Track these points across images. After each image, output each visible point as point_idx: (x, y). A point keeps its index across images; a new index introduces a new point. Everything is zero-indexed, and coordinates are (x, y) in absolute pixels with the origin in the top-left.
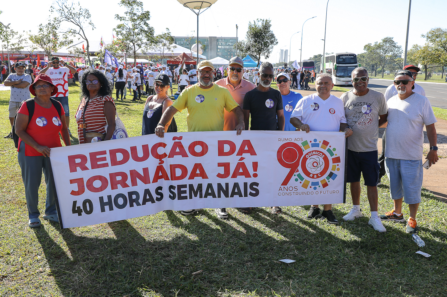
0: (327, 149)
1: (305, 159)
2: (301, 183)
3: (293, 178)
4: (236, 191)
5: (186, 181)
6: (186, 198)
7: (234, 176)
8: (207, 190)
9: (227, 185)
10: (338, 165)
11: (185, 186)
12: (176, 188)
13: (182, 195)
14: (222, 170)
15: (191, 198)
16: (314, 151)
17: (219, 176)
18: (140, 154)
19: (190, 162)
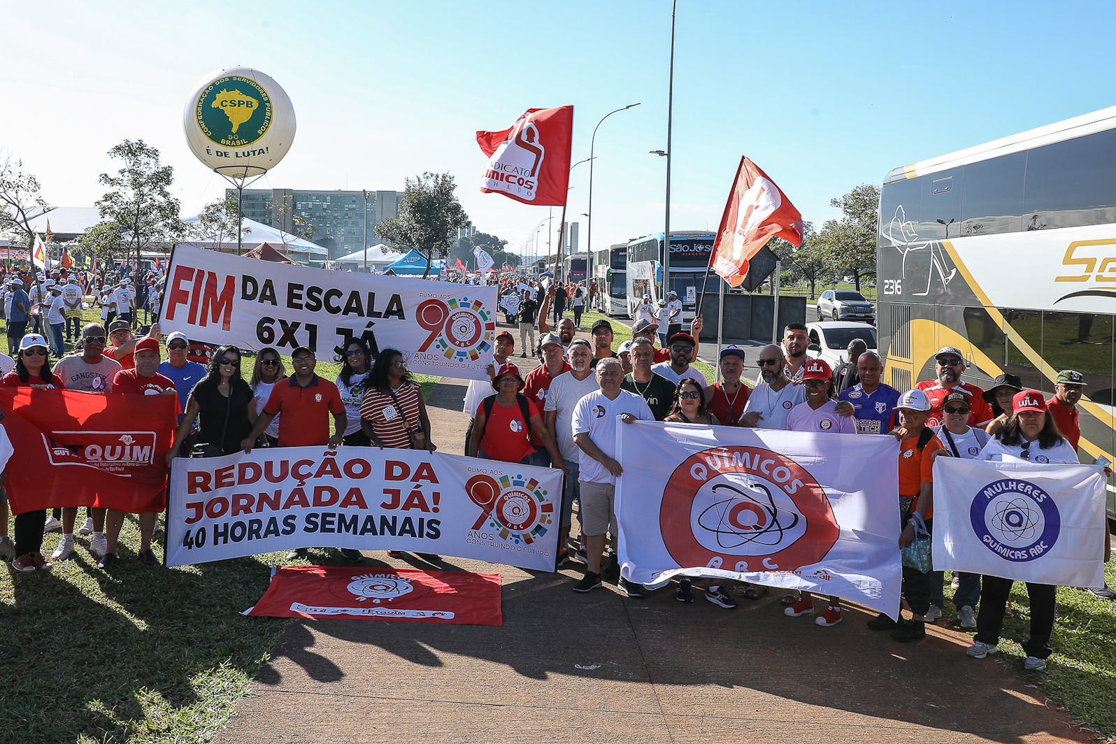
0: (535, 490)
1: (503, 501)
2: (498, 530)
3: (488, 521)
4: (407, 528)
5: (335, 509)
6: (332, 530)
7: (406, 507)
8: (365, 524)
9: (394, 518)
10: (549, 516)
11: (334, 515)
12: (320, 517)
13: (327, 526)
14: (388, 499)
15: (340, 531)
16: (516, 491)
17: (384, 505)
18: (276, 472)
19: (343, 485)
